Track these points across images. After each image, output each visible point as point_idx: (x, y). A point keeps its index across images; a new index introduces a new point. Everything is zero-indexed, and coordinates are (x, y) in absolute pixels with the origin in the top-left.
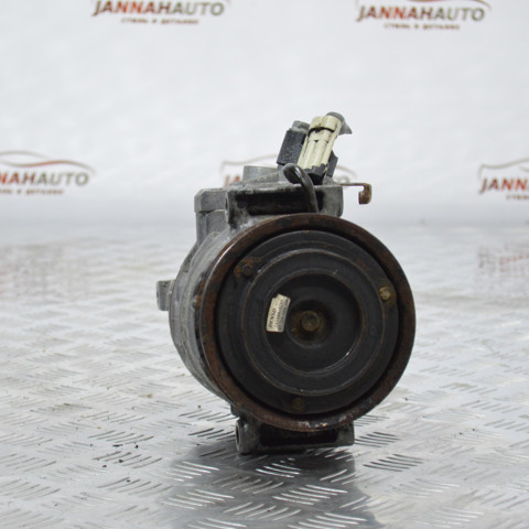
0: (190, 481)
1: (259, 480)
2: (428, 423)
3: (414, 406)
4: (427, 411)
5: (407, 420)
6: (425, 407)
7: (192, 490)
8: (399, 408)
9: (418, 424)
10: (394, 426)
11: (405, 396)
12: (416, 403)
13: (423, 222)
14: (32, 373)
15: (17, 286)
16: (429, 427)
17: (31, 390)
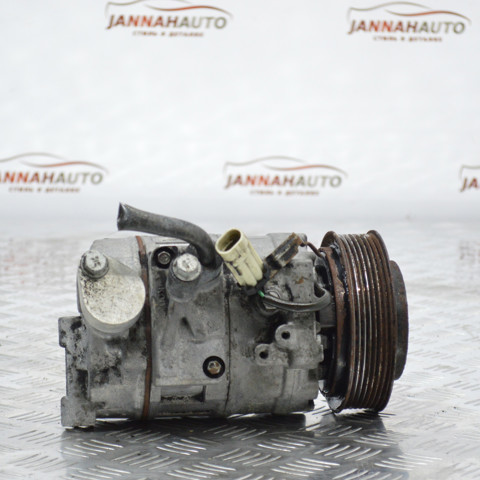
0: (196, 455)
1: (258, 454)
2: (411, 402)
4: (412, 391)
6: (410, 387)
9: (404, 403)
13: (408, 218)
14: (52, 356)
15: (37, 276)
16: (414, 405)
17: (50, 372)
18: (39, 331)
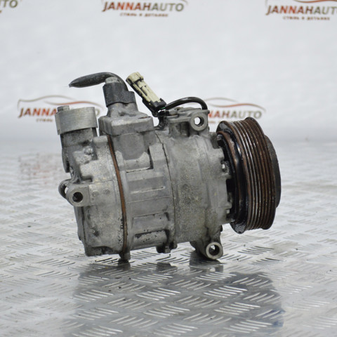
0: (163, 300)
1: (205, 300)
2: (310, 264)
3: (301, 253)
4: (309, 257)
5: (297, 262)
6: (308, 254)
7: (164, 305)
8: (292, 255)
9: (305, 265)
10: (289, 266)
11: (296, 247)
12: (303, 251)
13: (307, 140)
14: (65, 234)
15: (55, 179)
16: (311, 266)
17: (64, 244)
18: (57, 216)
